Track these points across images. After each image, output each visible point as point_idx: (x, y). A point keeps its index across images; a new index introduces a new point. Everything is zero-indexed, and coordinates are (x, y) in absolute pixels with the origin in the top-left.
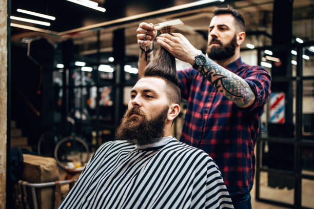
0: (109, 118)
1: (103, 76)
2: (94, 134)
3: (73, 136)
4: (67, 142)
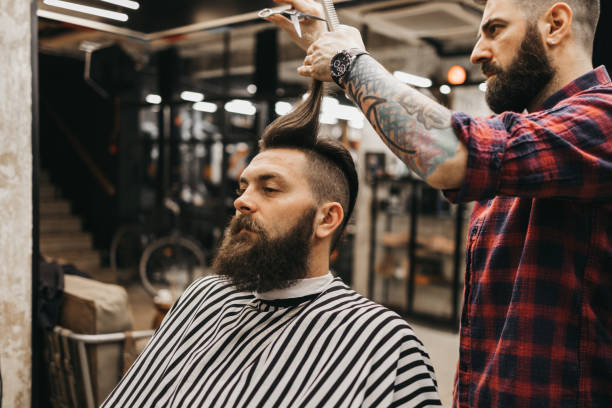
2: (216, 232)
3: (175, 237)
4: (164, 247)
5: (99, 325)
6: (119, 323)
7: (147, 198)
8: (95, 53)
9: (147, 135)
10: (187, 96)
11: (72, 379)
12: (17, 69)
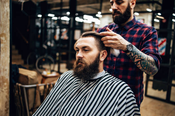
0: (66, 46)
1: (63, 23)
2: (58, 54)
3: (46, 56)
4: (43, 58)
5: (29, 82)
6: (35, 82)
7: (38, 44)
8: (24, 3)
9: (38, 26)
10: (50, 15)
11: (21, 98)
12: (6, 9)
